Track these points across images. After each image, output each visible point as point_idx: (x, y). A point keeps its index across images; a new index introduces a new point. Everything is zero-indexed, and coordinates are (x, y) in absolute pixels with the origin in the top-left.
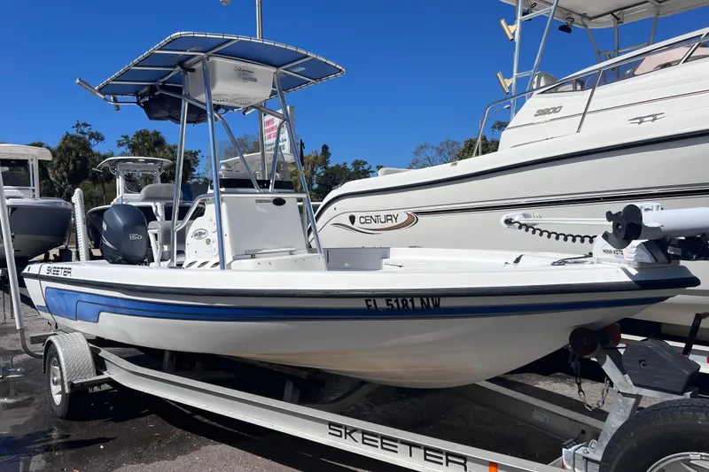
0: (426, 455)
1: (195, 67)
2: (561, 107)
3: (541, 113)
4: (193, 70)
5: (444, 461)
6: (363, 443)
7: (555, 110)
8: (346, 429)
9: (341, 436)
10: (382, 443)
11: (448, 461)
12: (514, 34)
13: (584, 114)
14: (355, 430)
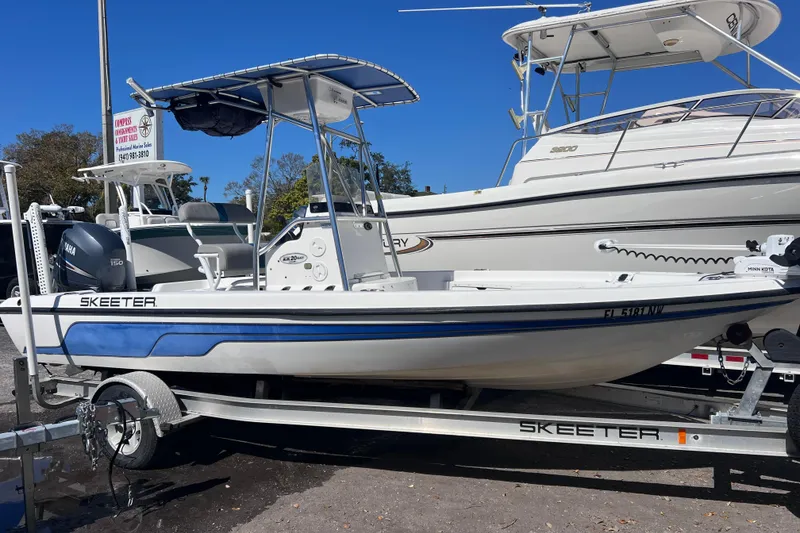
0: (621, 433)
1: (283, 82)
2: (576, 147)
3: (556, 150)
4: (280, 85)
5: (638, 435)
6: (558, 433)
7: (570, 149)
8: (539, 424)
9: (534, 431)
10: (578, 430)
11: (641, 434)
12: (525, 75)
13: (614, 153)
14: (550, 423)
